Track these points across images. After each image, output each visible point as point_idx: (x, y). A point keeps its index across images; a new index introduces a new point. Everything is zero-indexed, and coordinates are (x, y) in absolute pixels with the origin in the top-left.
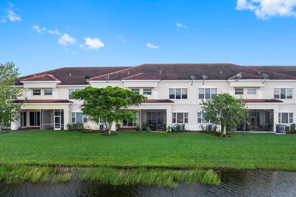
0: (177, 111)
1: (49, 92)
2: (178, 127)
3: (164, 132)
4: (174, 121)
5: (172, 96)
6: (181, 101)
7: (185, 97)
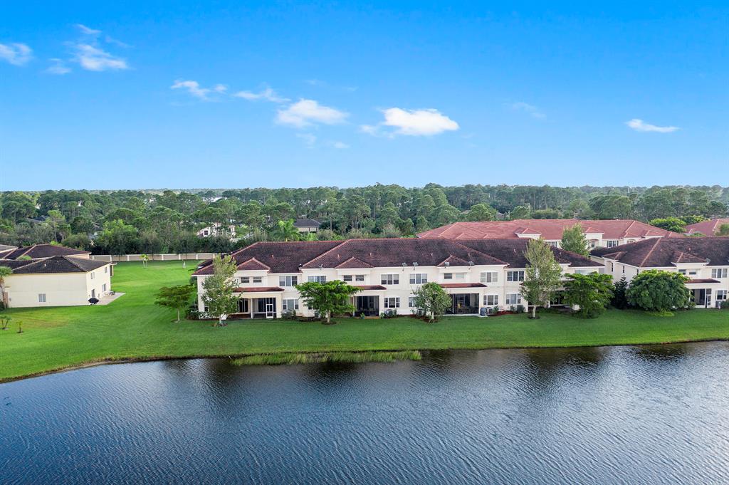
0: (388, 297)
1: (258, 280)
2: (391, 313)
3: (376, 317)
4: (386, 306)
5: (384, 282)
6: (393, 286)
7: (397, 282)
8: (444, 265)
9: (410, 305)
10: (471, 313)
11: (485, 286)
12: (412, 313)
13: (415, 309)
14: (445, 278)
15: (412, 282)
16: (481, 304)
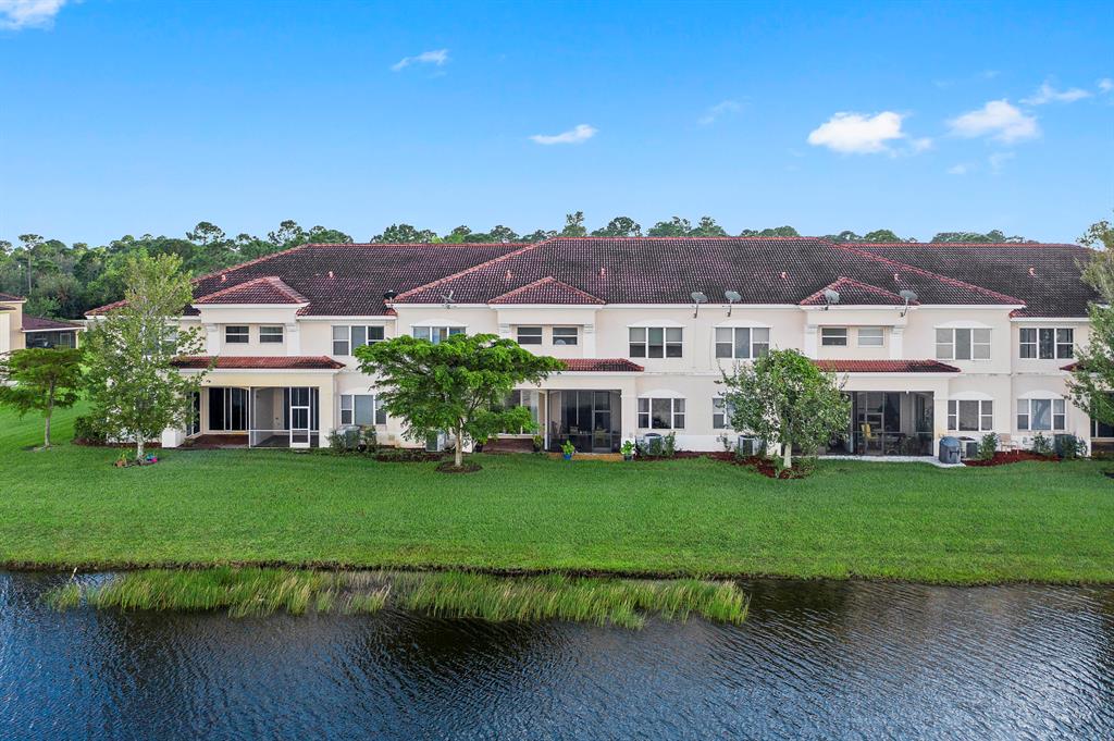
0: (651, 394)
1: (273, 334)
2: (656, 443)
3: (614, 457)
4: (643, 423)
5: (637, 350)
6: (666, 363)
7: (675, 351)
8: (823, 301)
9: (718, 422)
10: (910, 454)
11: (955, 370)
12: (721, 448)
13: (734, 437)
14: (826, 342)
15: (723, 351)
16: (941, 427)
